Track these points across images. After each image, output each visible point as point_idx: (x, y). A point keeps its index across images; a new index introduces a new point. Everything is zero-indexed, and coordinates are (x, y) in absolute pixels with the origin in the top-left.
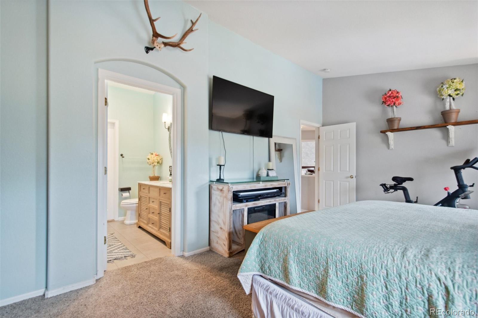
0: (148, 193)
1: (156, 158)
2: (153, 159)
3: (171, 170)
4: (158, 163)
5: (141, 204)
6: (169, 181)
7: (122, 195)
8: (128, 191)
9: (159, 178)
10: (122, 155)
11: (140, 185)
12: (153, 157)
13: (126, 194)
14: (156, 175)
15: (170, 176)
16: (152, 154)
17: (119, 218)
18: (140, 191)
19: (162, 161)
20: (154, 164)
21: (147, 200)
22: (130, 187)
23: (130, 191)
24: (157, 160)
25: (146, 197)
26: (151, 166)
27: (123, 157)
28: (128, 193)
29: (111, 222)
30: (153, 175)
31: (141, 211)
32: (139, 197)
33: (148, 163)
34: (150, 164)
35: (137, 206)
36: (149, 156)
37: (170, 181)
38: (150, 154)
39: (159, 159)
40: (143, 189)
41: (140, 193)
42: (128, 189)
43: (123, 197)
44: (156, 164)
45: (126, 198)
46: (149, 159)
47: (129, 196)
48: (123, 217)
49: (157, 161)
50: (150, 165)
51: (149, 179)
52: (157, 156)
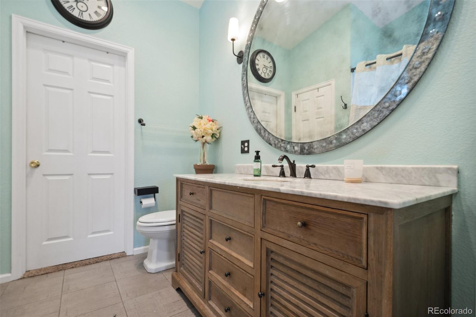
0: (207, 208)
1: (209, 125)
2: (204, 127)
3: (246, 149)
4: (213, 135)
5: (182, 231)
6: (253, 176)
7: (141, 202)
8: (152, 195)
9: (214, 170)
10: (140, 121)
11: (182, 184)
12: (202, 124)
13: (148, 202)
14: (208, 163)
15: (255, 161)
16: (201, 118)
17: (136, 249)
18: (181, 197)
19: (220, 133)
20: (204, 138)
21: (202, 227)
22: (158, 186)
23: (156, 194)
24: (212, 130)
25: (202, 217)
26: (199, 144)
27: (144, 125)
28: (153, 199)
29: (118, 258)
30: (202, 163)
31: (182, 247)
32: (179, 213)
33: (192, 137)
34: (196, 139)
35: (171, 232)
36: (196, 122)
37: (257, 173)
38: (196, 119)
39: (214, 128)
40: (191, 194)
41: (179, 202)
42: (152, 191)
43: (143, 208)
44: (209, 138)
45: (149, 210)
46: (194, 128)
47: (154, 205)
48: (142, 248)
49: (210, 132)
50: (196, 141)
51: (194, 170)
52: (211, 122)
